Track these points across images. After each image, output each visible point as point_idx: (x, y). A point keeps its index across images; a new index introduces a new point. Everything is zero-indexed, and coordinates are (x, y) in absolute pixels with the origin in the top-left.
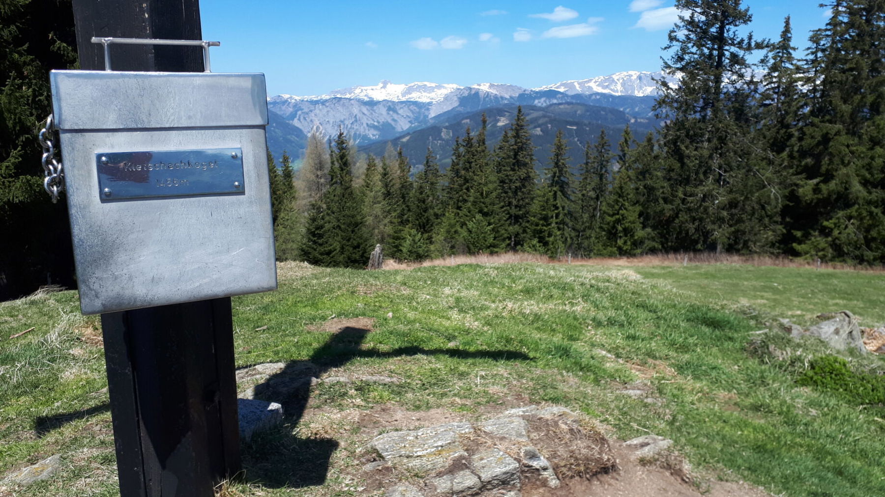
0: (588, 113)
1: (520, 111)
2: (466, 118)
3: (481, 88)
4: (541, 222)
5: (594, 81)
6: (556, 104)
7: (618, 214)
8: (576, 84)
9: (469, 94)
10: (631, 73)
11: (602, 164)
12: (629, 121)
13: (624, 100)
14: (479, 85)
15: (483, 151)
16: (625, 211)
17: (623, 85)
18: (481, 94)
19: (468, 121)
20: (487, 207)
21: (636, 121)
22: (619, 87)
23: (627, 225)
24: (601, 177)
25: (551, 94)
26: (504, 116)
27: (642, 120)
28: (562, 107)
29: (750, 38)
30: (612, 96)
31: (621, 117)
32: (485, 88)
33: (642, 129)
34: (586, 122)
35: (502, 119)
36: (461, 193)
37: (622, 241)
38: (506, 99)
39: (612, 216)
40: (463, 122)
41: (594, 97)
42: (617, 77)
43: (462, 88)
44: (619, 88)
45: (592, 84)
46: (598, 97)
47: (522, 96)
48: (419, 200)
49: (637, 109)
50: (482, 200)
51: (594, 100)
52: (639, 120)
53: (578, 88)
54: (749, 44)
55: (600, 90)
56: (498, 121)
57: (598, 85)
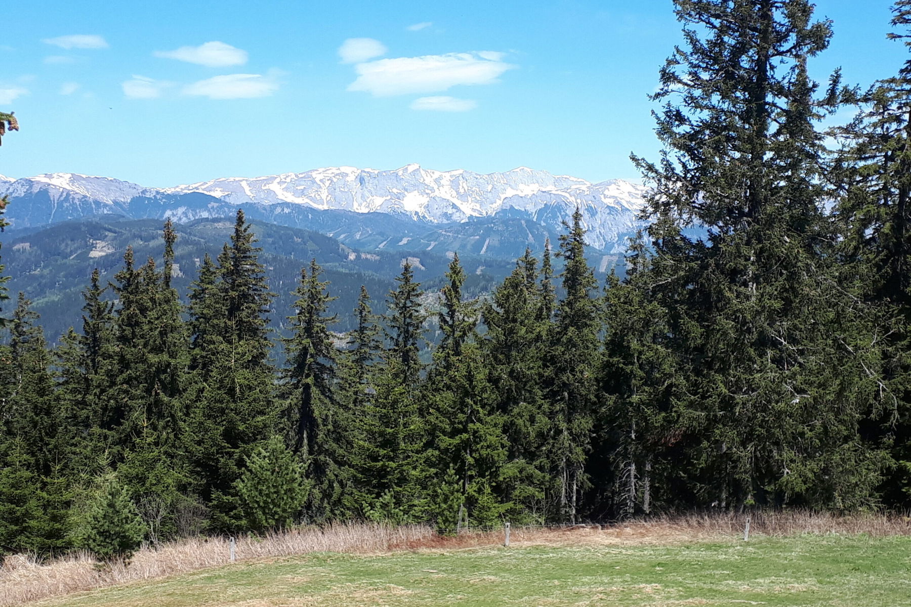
0: (270, 240)
1: (240, 220)
2: (23, 240)
3: (55, 181)
4: (382, 452)
5: (278, 180)
6: (207, 219)
7: (465, 430)
8: (244, 184)
9: (28, 194)
10: (344, 169)
11: (407, 331)
12: (346, 257)
13: (335, 217)
14: (50, 176)
15: (167, 301)
16: (478, 424)
17: (332, 190)
18: (54, 194)
19: (27, 245)
20: (244, 420)
21: (358, 257)
22: (324, 194)
23: (484, 452)
24: (406, 358)
25: (196, 200)
26: (102, 238)
27: (369, 256)
28: (220, 225)
29: (835, 81)
30: (312, 210)
31: (330, 248)
32: (61, 182)
33: (370, 272)
34: (268, 255)
35: (100, 244)
36: (111, 391)
37: (475, 487)
38: (106, 205)
39: (452, 435)
40: (15, 248)
41: (279, 210)
42: (321, 177)
43: (13, 180)
44: (324, 196)
45: (274, 187)
46: (286, 211)
47: (140, 201)
48: (37, 409)
49: (358, 237)
50: (232, 406)
51: (279, 215)
52: (363, 256)
53: (248, 193)
54: (832, 93)
55: (290, 198)
56: (93, 247)
57: (286, 189)
